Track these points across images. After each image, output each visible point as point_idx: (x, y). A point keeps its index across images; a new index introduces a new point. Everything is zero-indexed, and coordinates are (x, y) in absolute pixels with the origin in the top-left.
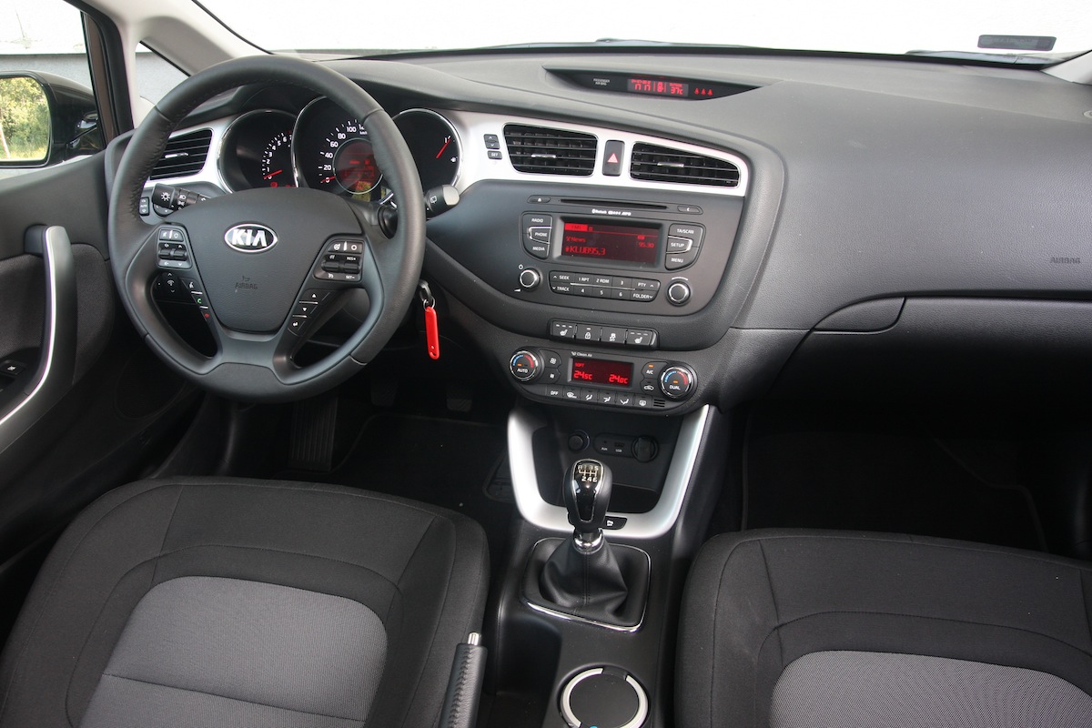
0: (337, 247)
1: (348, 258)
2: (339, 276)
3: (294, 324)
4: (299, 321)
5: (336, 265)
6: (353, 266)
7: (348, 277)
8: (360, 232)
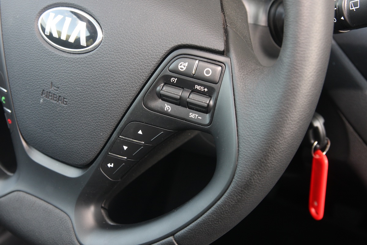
0: (183, 66)
1: (198, 87)
2: (180, 111)
3: (109, 165)
4: (117, 162)
5: (177, 93)
6: (204, 101)
7: (193, 115)
8: (221, 48)
